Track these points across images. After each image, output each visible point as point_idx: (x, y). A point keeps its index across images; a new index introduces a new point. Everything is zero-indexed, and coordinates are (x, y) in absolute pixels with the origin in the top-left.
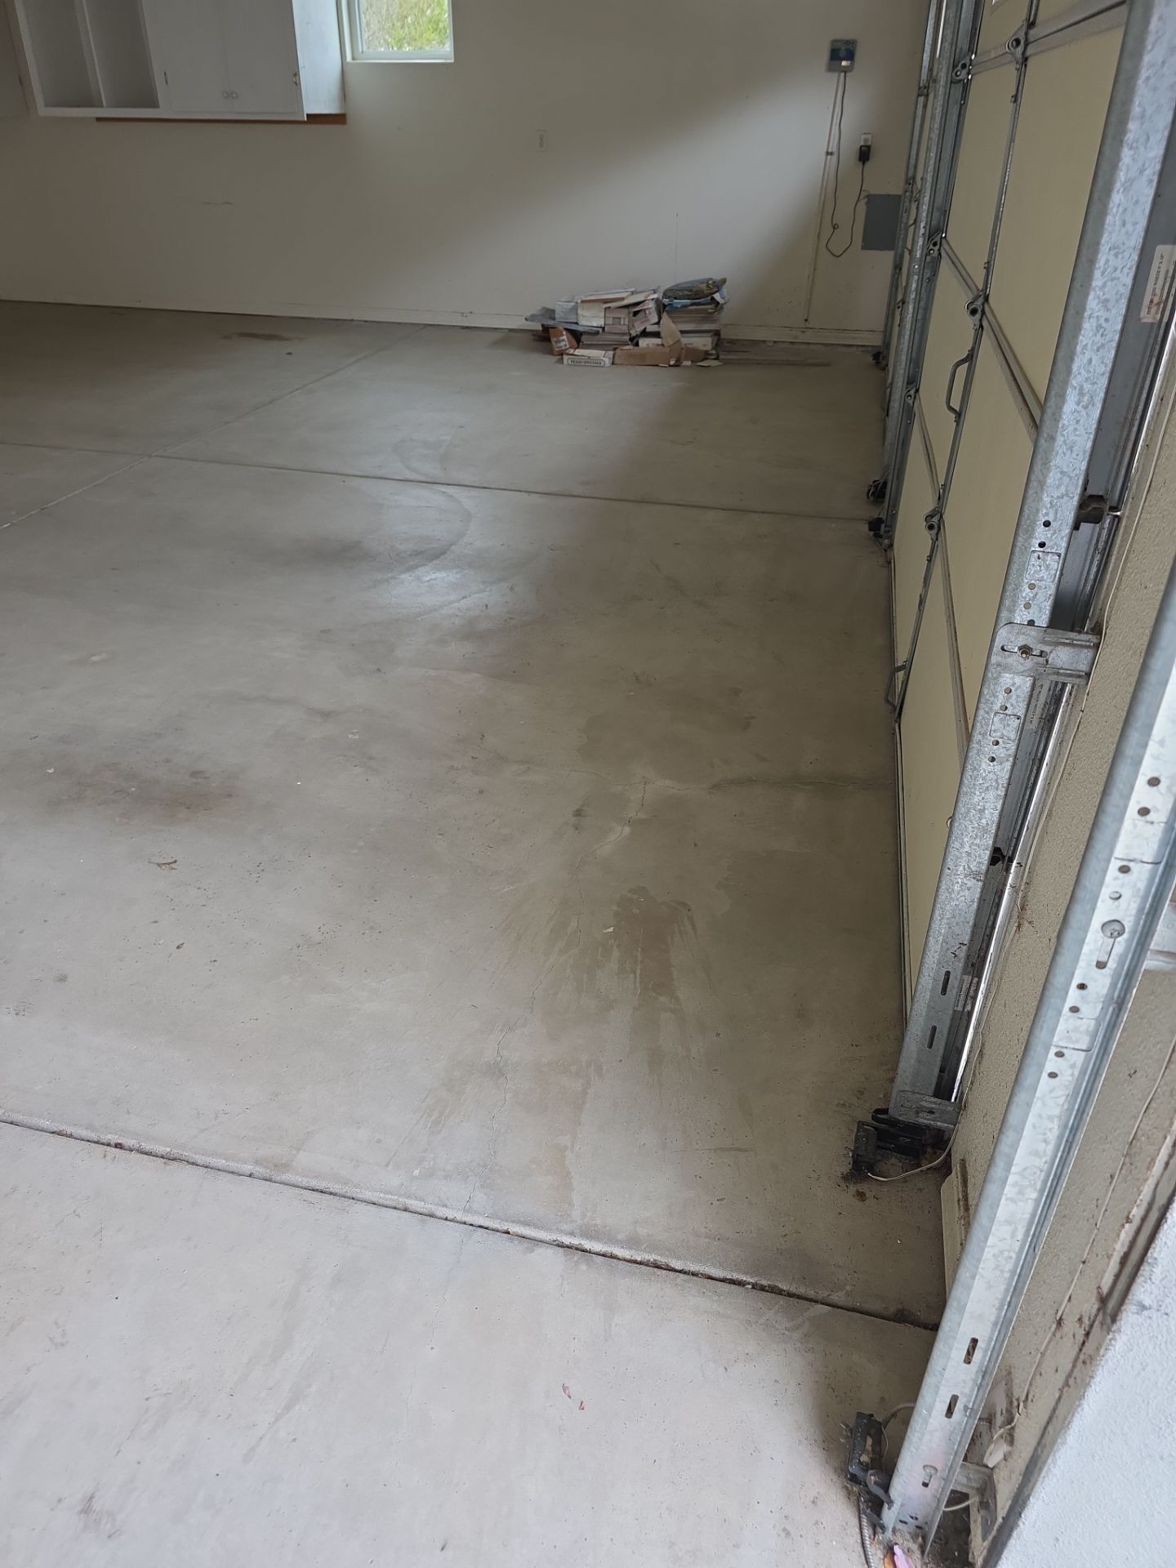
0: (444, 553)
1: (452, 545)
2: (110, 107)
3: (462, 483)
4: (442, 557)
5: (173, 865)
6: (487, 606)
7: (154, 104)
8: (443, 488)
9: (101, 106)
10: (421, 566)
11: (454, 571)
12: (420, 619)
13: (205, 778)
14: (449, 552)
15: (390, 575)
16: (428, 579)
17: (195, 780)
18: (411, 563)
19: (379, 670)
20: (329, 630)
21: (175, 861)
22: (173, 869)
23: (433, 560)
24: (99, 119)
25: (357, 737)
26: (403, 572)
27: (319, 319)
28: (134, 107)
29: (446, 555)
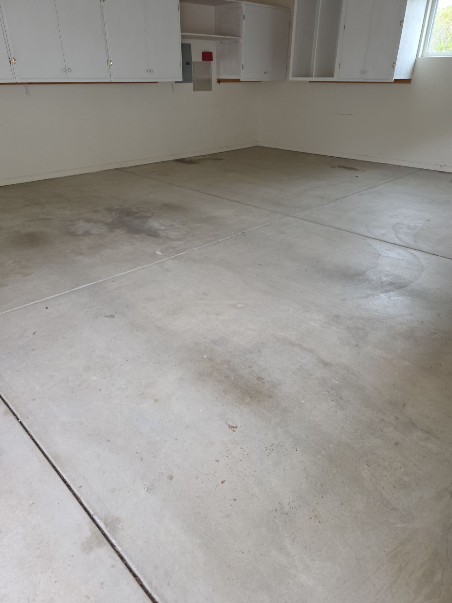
0: (405, 286)
1: (410, 283)
2: (316, 77)
3: (422, 250)
4: (404, 288)
5: (235, 429)
6: (422, 322)
7: (332, 75)
8: (412, 251)
9: (312, 77)
10: (392, 291)
11: (409, 298)
12: (385, 321)
13: (263, 382)
14: (408, 286)
15: (375, 293)
16: (394, 299)
17: (258, 382)
18: (387, 288)
19: (357, 346)
20: (339, 316)
21: (236, 427)
22: (234, 431)
23: (399, 289)
24: (310, 82)
25: (337, 382)
26: (382, 293)
27: (373, 162)
28: (324, 77)
29: (406, 288)
